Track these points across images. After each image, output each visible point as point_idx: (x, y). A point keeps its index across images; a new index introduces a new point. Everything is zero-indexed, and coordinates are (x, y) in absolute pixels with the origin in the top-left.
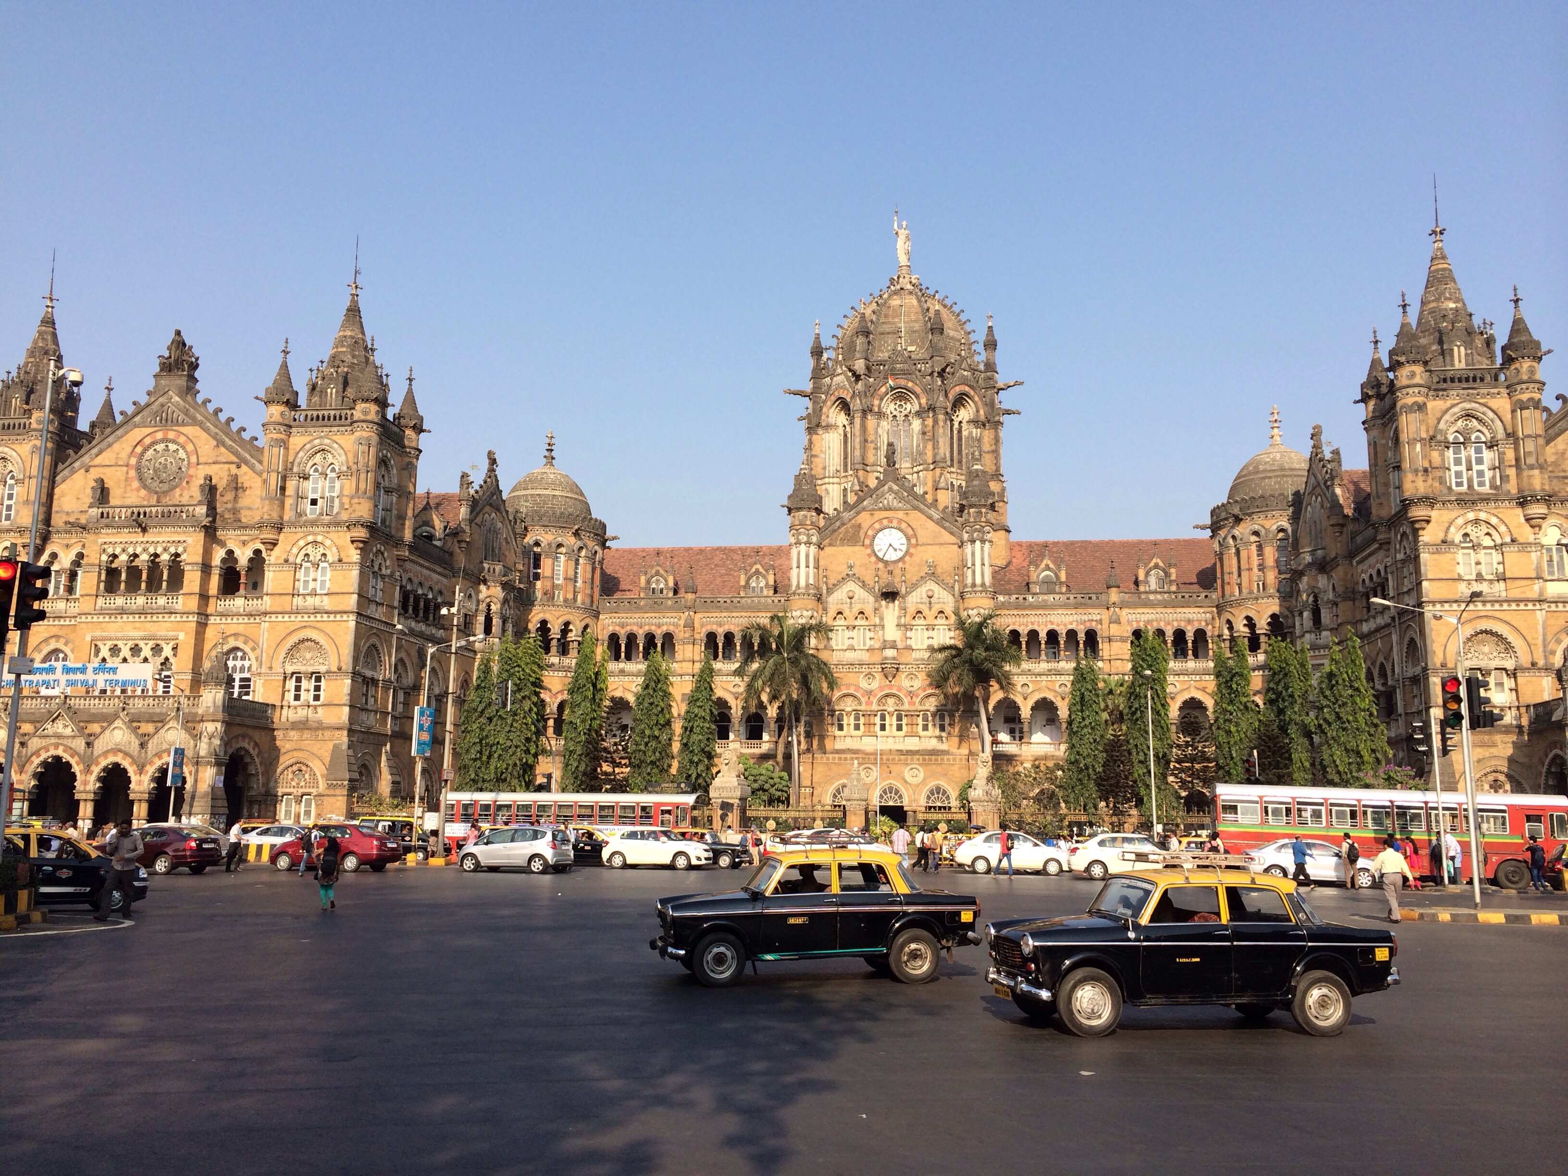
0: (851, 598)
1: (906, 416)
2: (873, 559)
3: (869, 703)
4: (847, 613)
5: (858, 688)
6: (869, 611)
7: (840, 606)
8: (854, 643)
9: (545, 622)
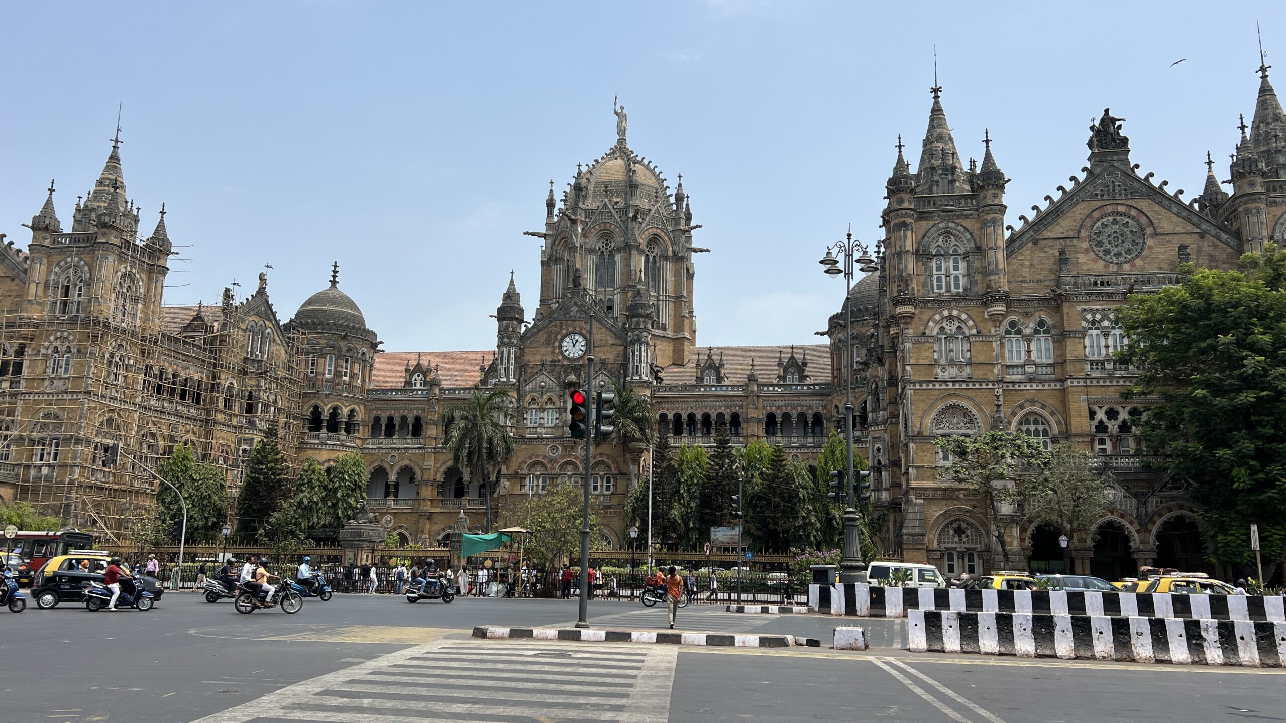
0: (542, 387)
1: (611, 252)
2: (560, 358)
3: (553, 468)
4: (538, 398)
5: (544, 457)
6: (555, 398)
7: (534, 394)
8: (544, 421)
9: (316, 407)
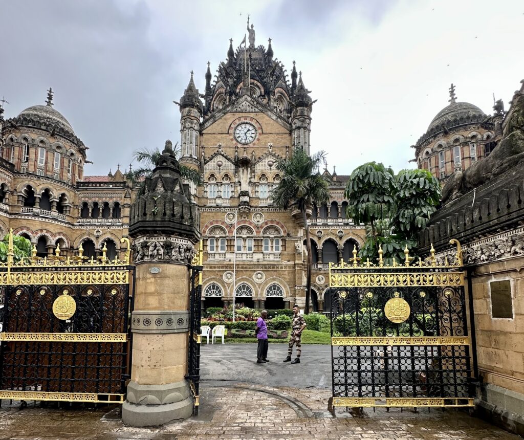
0: (220, 166)
2: (235, 142)
3: (230, 232)
4: (217, 175)
5: (223, 223)
6: (231, 174)
7: (214, 171)
8: (222, 194)
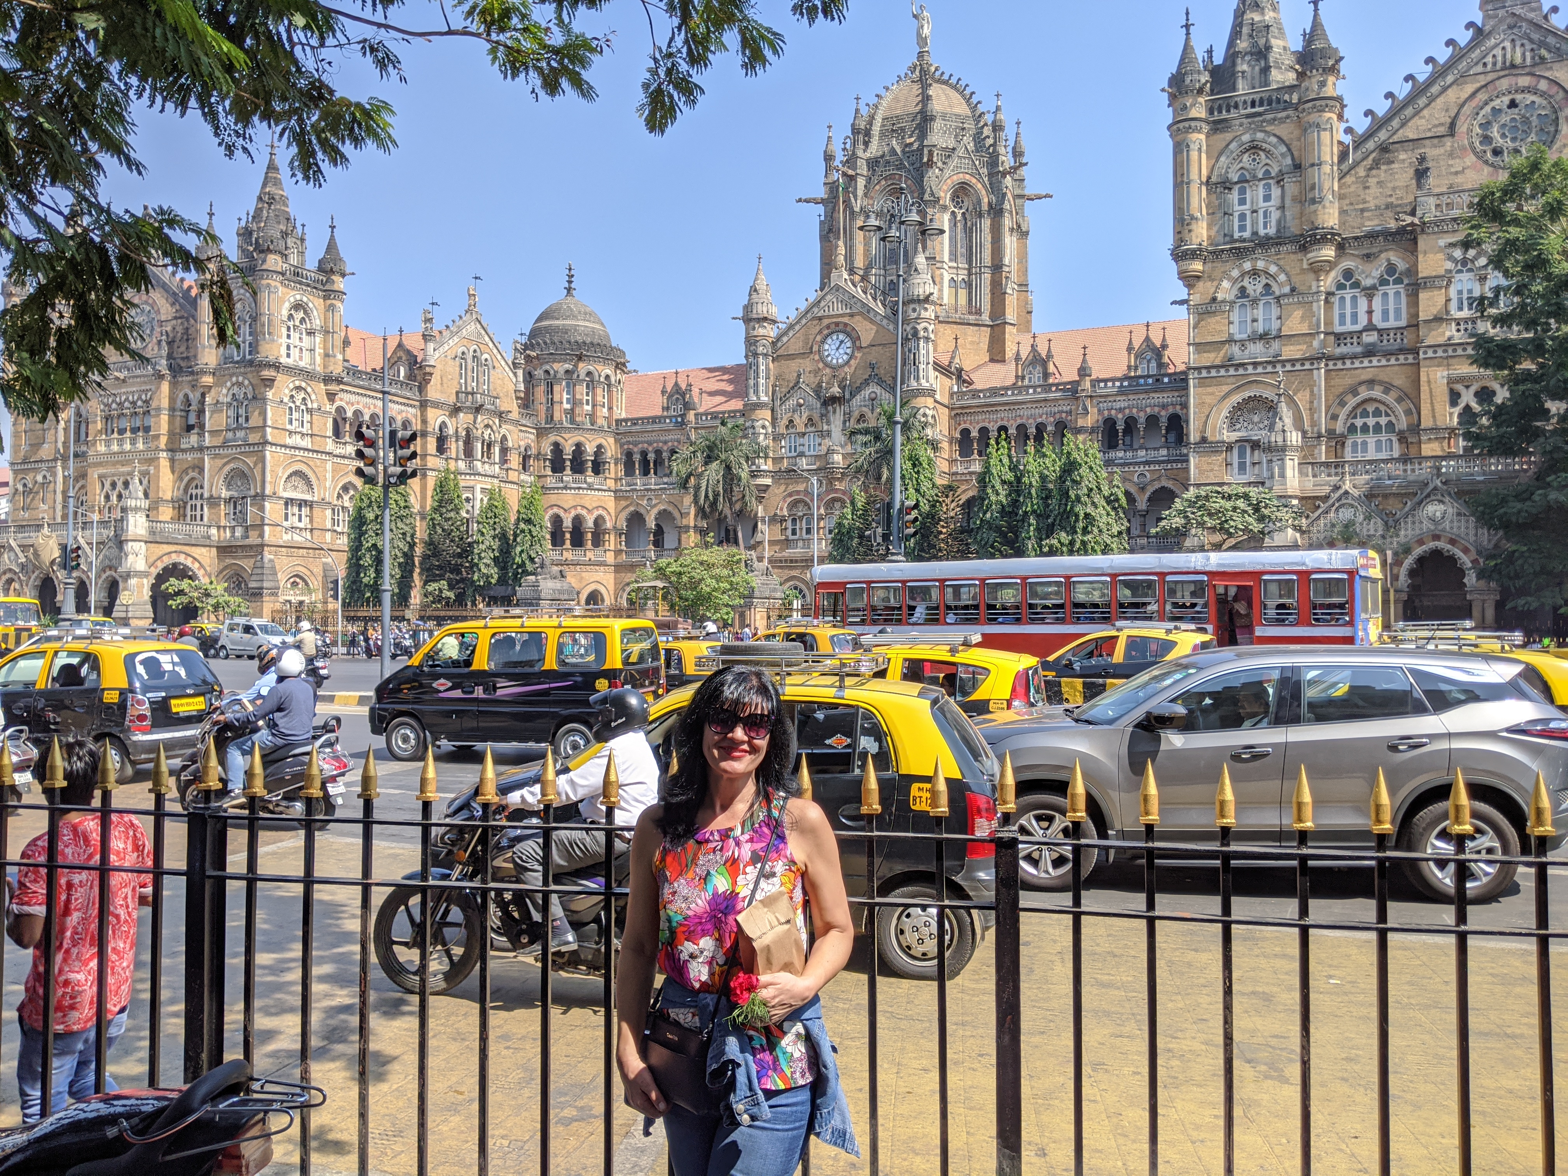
0: (801, 406)
2: (821, 365)
4: (797, 420)
7: (792, 414)
8: (806, 449)
9: (556, 445)
